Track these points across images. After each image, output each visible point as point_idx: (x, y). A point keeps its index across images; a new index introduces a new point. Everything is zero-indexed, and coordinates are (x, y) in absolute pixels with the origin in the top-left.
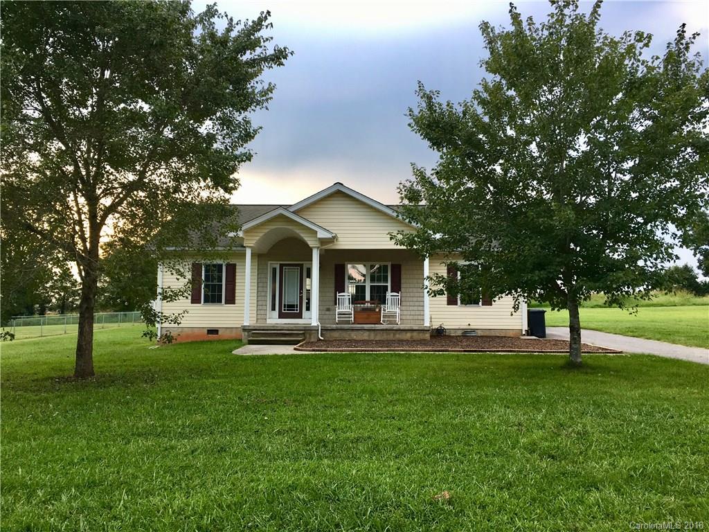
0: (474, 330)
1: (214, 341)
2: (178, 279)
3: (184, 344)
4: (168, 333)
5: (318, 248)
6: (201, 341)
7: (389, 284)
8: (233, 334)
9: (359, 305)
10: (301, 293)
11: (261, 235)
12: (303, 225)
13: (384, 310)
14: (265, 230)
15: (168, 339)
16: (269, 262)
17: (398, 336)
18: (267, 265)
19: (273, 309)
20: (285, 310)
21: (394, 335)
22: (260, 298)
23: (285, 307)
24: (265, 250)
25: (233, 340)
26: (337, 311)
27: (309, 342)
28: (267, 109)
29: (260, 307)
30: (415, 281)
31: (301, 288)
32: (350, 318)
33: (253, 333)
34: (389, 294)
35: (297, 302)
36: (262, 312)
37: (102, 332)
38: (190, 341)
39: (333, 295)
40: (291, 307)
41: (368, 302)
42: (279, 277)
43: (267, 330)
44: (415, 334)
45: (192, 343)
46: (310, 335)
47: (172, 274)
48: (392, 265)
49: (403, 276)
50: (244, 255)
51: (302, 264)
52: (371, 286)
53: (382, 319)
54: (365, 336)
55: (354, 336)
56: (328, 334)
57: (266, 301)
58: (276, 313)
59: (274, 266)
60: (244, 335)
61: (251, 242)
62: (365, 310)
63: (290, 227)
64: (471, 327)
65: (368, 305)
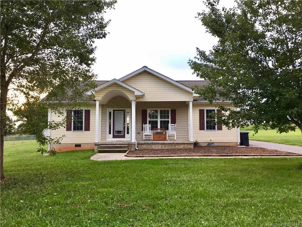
0: (213, 143)
1: (79, 151)
2: (59, 116)
3: (63, 152)
4: (53, 149)
5: (135, 100)
6: (72, 151)
7: (170, 120)
8: (89, 147)
9: (155, 131)
10: (124, 125)
11: (105, 94)
12: (127, 88)
13: (168, 133)
14: (107, 91)
15: (53, 153)
16: (108, 109)
17: (177, 147)
18: (107, 110)
19: (110, 133)
20: (116, 134)
21: (175, 146)
22: (103, 128)
23: (116, 132)
24: (105, 102)
25: (89, 150)
26: (144, 134)
27: (131, 151)
28: (114, 9)
29: (103, 133)
30: (183, 118)
31: (124, 122)
32: (150, 137)
33: (100, 147)
34: (170, 125)
35: (122, 129)
36: (104, 135)
37: (22, 145)
38: (66, 151)
39: (141, 125)
40: (119, 132)
41: (159, 129)
42: (113, 116)
43: (108, 145)
44: (186, 146)
45: (67, 152)
46: (131, 147)
47: (56, 114)
48: (171, 110)
49: (177, 116)
50: (95, 105)
51: (125, 110)
52: (160, 121)
53: (167, 138)
54: (160, 147)
55: (154, 147)
56: (140, 146)
57: (106, 129)
58: (112, 135)
59: (110, 111)
60: (96, 148)
61: (99, 98)
62: (158, 133)
63: (120, 90)
64: (212, 141)
65: (159, 131)
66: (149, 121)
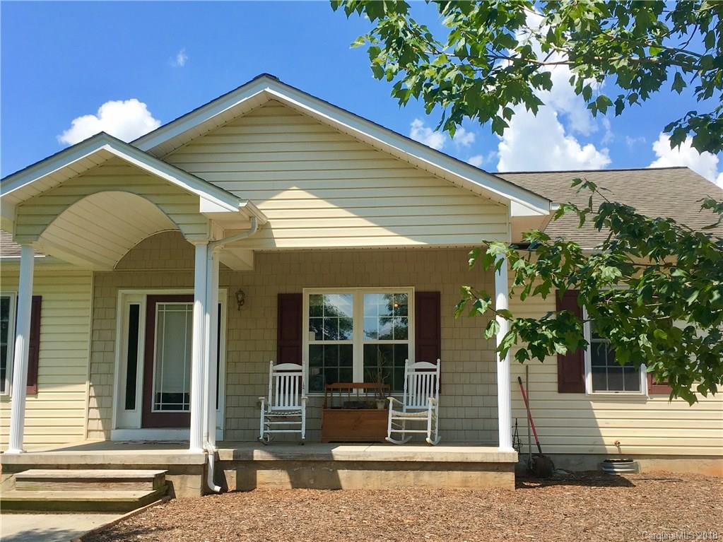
0: (628, 459)
5: (208, 242)
7: (411, 342)
9: (336, 395)
11: (59, 212)
16: (121, 292)
18: (116, 298)
19: (130, 404)
20: (158, 408)
23: (157, 400)
26: (268, 408)
29: (96, 401)
30: (475, 334)
34: (411, 365)
35: (186, 388)
36: (101, 413)
40: (173, 399)
41: (358, 386)
42: (145, 326)
44: (473, 473)
46: (184, 480)
48: (418, 294)
49: (446, 323)
52: (366, 346)
53: (390, 431)
56: (241, 474)
58: (136, 415)
59: (135, 301)
62: (351, 405)
64: (624, 450)
65: (357, 394)
66: (311, 346)
